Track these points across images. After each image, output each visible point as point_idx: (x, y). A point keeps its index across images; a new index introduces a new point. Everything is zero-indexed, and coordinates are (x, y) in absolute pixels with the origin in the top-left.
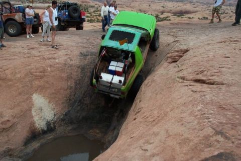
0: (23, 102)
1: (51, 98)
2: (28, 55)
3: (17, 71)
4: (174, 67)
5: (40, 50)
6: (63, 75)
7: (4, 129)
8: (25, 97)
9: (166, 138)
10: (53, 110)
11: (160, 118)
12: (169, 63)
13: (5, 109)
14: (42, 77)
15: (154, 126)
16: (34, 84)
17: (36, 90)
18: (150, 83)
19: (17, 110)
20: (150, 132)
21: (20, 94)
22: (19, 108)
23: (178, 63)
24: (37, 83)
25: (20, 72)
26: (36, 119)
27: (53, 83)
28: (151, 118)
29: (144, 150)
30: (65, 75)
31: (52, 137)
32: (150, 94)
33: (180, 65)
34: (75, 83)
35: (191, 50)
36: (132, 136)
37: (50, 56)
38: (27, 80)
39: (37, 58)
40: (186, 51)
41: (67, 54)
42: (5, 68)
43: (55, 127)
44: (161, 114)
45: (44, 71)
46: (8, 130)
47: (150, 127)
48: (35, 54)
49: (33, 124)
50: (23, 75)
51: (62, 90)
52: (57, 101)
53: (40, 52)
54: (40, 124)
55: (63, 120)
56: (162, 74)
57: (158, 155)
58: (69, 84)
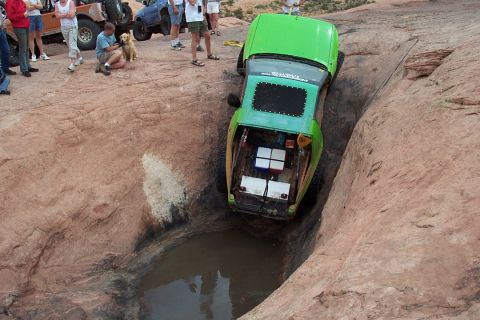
0: (126, 170)
1: (177, 161)
2: (127, 81)
3: (110, 113)
4: (426, 86)
5: (148, 70)
6: (195, 116)
7: (100, 220)
8: (130, 161)
9: (465, 203)
10: (181, 183)
11: (433, 174)
12: (412, 79)
13: (96, 184)
14: (156, 122)
15: (427, 187)
16: (142, 134)
17: (148, 148)
18: (380, 119)
19: (117, 186)
20: (423, 197)
21: (120, 155)
22: (121, 182)
23: (432, 77)
24: (148, 132)
25: (115, 115)
26: (152, 201)
27: (177, 133)
28: (413, 175)
29: (425, 227)
30: (199, 117)
31: (182, 234)
32: (391, 138)
33: (440, 81)
34: (219, 130)
35: (456, 51)
36: (383, 209)
37: (169, 81)
38: (130, 128)
39: (144, 85)
40: (447, 54)
41: (198, 76)
42: (88, 107)
43: (187, 215)
44: (433, 166)
45: (160, 110)
46: (107, 223)
47: (416, 189)
48: (139, 77)
49: (146, 211)
50: (123, 120)
51: (196, 146)
52: (186, 167)
53: (146, 74)
54: (160, 212)
55: (200, 202)
56: (403, 100)
57: (459, 230)
58: (207, 132)
